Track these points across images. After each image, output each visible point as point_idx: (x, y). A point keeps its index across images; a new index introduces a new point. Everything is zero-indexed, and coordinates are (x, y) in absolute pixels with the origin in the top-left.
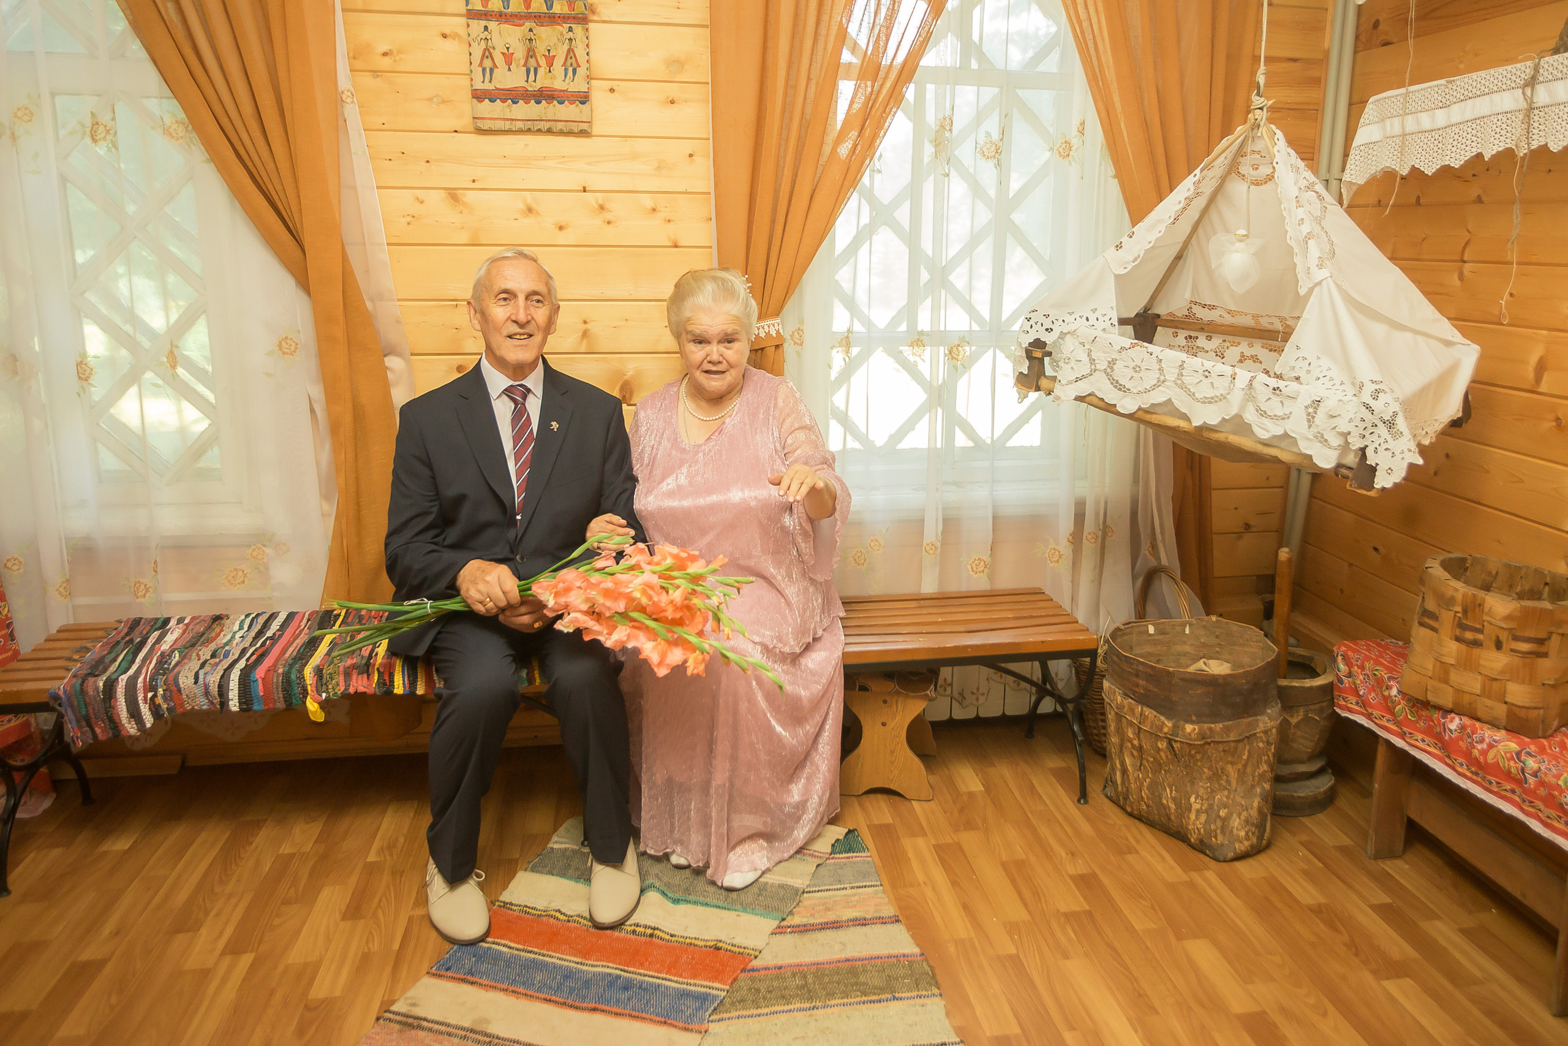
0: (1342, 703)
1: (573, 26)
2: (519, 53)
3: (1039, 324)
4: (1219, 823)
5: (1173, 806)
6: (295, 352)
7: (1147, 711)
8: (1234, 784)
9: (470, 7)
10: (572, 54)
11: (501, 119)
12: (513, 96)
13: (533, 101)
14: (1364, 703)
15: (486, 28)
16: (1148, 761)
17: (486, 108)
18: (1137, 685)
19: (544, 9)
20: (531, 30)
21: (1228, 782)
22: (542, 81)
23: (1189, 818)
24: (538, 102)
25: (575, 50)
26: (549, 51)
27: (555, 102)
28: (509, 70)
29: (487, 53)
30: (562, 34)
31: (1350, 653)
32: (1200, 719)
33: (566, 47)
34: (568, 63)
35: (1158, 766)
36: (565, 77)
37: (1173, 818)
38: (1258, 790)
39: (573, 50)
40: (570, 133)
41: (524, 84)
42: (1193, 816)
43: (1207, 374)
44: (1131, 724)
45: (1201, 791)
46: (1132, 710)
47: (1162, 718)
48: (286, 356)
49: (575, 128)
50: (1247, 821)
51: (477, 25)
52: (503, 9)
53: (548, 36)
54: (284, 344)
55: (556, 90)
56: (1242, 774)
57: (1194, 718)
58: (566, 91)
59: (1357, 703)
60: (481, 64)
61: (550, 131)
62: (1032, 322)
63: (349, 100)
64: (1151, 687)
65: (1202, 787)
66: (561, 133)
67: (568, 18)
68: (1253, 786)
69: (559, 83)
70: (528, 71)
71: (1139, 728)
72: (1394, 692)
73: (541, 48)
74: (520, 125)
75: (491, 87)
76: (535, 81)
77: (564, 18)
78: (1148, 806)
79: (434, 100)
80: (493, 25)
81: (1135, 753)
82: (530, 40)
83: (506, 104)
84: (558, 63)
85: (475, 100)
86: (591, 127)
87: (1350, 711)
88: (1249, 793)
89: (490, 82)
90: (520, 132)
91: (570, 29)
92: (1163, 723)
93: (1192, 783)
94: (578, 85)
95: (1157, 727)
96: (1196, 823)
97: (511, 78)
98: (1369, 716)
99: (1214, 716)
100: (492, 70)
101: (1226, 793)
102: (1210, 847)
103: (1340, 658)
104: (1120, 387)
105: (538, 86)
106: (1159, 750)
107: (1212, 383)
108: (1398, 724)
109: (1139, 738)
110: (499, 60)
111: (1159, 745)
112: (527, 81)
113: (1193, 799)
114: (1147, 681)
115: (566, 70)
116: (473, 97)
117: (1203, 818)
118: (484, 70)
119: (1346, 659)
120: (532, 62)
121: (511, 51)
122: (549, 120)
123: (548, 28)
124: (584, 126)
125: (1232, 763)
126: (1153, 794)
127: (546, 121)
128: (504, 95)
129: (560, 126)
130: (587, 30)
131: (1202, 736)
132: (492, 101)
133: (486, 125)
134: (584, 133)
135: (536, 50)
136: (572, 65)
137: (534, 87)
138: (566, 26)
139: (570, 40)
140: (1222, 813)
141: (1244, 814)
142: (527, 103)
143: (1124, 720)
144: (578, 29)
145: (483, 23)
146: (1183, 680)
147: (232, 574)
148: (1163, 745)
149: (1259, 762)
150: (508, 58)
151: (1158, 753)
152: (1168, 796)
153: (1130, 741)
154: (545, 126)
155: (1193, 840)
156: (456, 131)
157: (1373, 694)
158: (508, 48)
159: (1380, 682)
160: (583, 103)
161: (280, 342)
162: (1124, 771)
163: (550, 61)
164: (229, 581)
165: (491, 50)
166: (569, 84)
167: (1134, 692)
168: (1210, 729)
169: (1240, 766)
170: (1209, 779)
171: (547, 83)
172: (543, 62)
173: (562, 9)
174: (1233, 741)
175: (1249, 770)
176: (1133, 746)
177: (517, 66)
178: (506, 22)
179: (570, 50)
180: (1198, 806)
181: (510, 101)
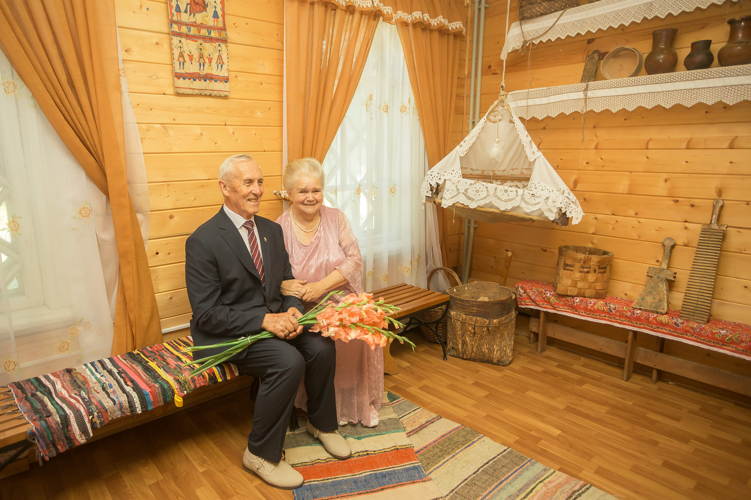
0: (523, 303)
1: (221, 44)
2: (196, 56)
3: (436, 177)
4: (504, 353)
5: (487, 351)
6: (89, 215)
7: (478, 318)
8: (506, 338)
9: (172, 30)
10: (220, 58)
11: (188, 88)
12: (194, 77)
13: (203, 80)
14: (533, 301)
15: (180, 41)
16: (477, 337)
17: (181, 83)
18: (473, 310)
19: (207, 34)
20: (201, 44)
21: (505, 337)
22: (207, 70)
23: (494, 354)
24: (205, 81)
25: (222, 56)
26: (210, 55)
27: (213, 81)
28: (192, 63)
29: (181, 55)
30: (215, 47)
31: (524, 286)
32: (498, 316)
33: (217, 54)
34: (218, 62)
35: (482, 337)
36: (218, 68)
37: (486, 355)
38: (513, 338)
39: (221, 56)
40: (220, 97)
41: (198, 71)
42: (495, 353)
43: (506, 191)
44: (471, 325)
45: (498, 343)
46: (471, 320)
47: (485, 320)
48: (84, 218)
49: (223, 94)
50: (511, 350)
51: (176, 40)
52: (188, 32)
53: (209, 48)
54: (83, 211)
55: (213, 75)
56: (508, 333)
57: (496, 317)
58: (218, 76)
59: (529, 302)
60: (178, 60)
61: (210, 96)
62: (433, 176)
63: (123, 75)
64: (479, 309)
65: (497, 342)
66: (216, 97)
67: (218, 40)
68: (511, 337)
69: (215, 72)
70: (200, 65)
71: (475, 325)
72: (548, 295)
73: (206, 54)
74: (197, 92)
75: (183, 72)
76: (203, 70)
77: (217, 40)
78: (475, 354)
79: (153, 77)
80: (183, 40)
81: (471, 335)
82: (201, 49)
83: (191, 81)
84: (214, 61)
85: (176, 79)
86: (229, 94)
87: (527, 305)
88: (510, 340)
89: (183, 69)
90: (197, 95)
91: (219, 45)
92: (486, 321)
93: (494, 341)
94: (223, 73)
95: (483, 323)
96: (496, 355)
97: (192, 68)
98: (538, 305)
99: (502, 315)
100: (183, 63)
101: (504, 341)
102: (502, 362)
103: (520, 288)
104: (469, 198)
105: (205, 72)
106: (484, 331)
107: (508, 194)
108: (551, 305)
109: (474, 329)
110: (187, 58)
111: (484, 330)
112: (200, 70)
113: (495, 347)
114: (477, 307)
115: (218, 65)
116: (175, 77)
117: (499, 352)
118: (180, 63)
119: (522, 288)
120: (202, 60)
121: (192, 54)
122: (210, 90)
123: (209, 44)
124: (226, 93)
125: (506, 330)
126: (478, 349)
127: (209, 90)
128: (189, 76)
129: (215, 93)
130: (227, 46)
131: (499, 323)
132: (184, 79)
133: (181, 91)
134: (226, 97)
135: (204, 55)
136: (220, 63)
137: (203, 73)
138: (218, 43)
139: (219, 51)
140: (504, 349)
141: (510, 347)
142: (200, 80)
143: (467, 324)
144: (223, 45)
145: (179, 38)
146: (492, 304)
147: (62, 345)
148: (485, 329)
149: (513, 328)
150: (191, 57)
151: (483, 333)
152: (485, 349)
153: (470, 331)
154: (208, 93)
155: (495, 361)
156: (164, 94)
157: (538, 297)
158: (190, 52)
159: (541, 293)
160: (226, 82)
161: (80, 211)
162: (464, 343)
163: (210, 61)
164: (60, 350)
165: (183, 53)
166: (219, 72)
167: (471, 313)
168: (501, 319)
169: (508, 331)
170: (500, 338)
171: (209, 71)
172: (207, 61)
173: (215, 35)
174: (508, 322)
175: (510, 332)
176: (471, 333)
177: (195, 62)
178: (189, 39)
179: (220, 57)
180: (497, 349)
181: (192, 79)
